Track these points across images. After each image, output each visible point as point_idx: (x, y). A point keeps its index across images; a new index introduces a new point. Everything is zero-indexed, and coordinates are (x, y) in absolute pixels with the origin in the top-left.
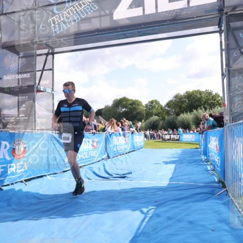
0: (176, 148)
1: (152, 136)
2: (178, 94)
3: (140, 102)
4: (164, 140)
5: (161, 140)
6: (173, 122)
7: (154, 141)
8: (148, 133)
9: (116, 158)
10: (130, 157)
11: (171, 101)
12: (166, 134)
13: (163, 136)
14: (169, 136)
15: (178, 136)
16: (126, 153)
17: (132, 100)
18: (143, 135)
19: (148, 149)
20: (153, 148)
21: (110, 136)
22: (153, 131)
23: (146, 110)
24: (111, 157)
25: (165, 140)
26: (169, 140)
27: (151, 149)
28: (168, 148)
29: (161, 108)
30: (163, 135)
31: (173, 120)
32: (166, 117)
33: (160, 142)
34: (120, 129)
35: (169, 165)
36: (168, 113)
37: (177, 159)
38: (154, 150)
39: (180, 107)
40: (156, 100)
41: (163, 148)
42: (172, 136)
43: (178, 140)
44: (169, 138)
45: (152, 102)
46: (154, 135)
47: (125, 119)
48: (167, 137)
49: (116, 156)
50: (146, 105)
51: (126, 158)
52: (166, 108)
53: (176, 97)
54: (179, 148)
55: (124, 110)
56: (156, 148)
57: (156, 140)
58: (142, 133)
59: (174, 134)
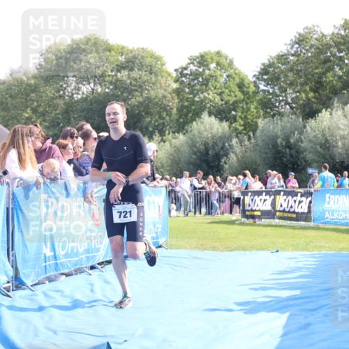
0: (296, 248)
1: (202, 201)
2: (310, 31)
3: (158, 59)
4: (249, 215)
5: (237, 215)
6: (289, 146)
7: (209, 218)
8: (185, 185)
9: (48, 285)
10: (107, 282)
11: (282, 58)
12: (259, 193)
13: (247, 199)
14: (269, 199)
15: (306, 201)
16: (92, 268)
17: (122, 51)
18: (164, 192)
19: (182, 252)
20: (202, 248)
21: (27, 196)
22: (205, 177)
23: (178, 92)
24: (29, 283)
25: (253, 217)
26: (266, 214)
27: (197, 253)
28: (262, 249)
29: (241, 86)
30: (245, 194)
31: (287, 138)
32: (261, 123)
33: (232, 223)
34: (69, 169)
35: (263, 316)
36: (268, 106)
37: (297, 292)
38: (208, 254)
39: (318, 86)
40: (218, 53)
41: (244, 249)
42: (281, 199)
43: (306, 217)
44: (268, 207)
45: (202, 61)
46: (208, 195)
47: (88, 127)
48: (263, 204)
49: (50, 280)
50: (181, 72)
51: (92, 285)
52: (262, 87)
53: (301, 40)
54: (305, 249)
55: (86, 89)
56: (214, 249)
57: (219, 217)
58: (162, 184)
59: (287, 193)
